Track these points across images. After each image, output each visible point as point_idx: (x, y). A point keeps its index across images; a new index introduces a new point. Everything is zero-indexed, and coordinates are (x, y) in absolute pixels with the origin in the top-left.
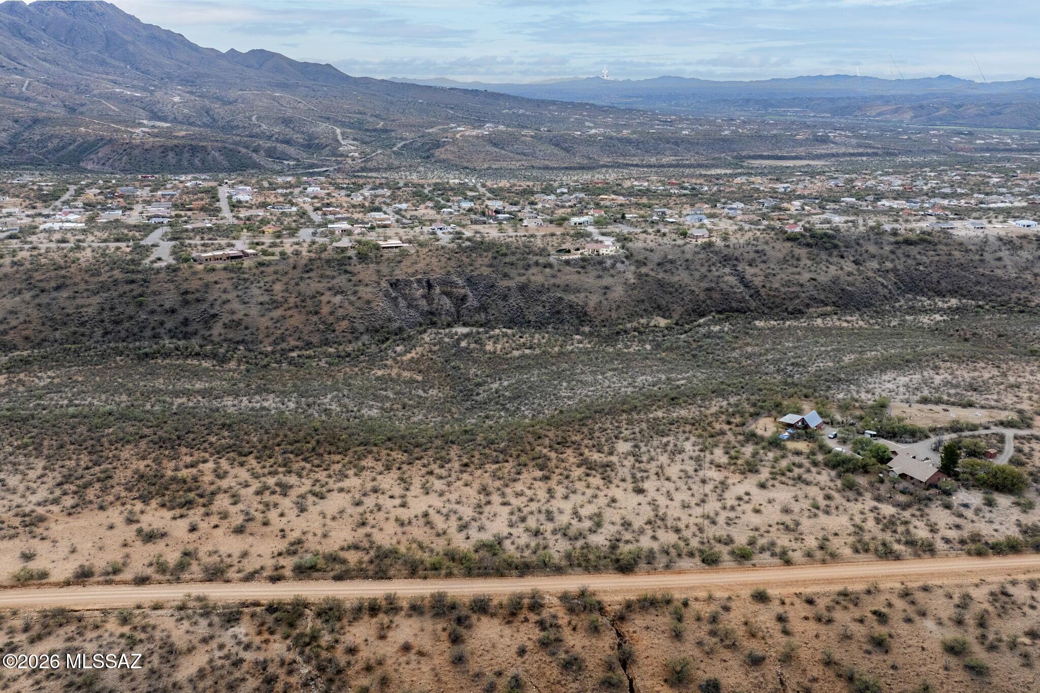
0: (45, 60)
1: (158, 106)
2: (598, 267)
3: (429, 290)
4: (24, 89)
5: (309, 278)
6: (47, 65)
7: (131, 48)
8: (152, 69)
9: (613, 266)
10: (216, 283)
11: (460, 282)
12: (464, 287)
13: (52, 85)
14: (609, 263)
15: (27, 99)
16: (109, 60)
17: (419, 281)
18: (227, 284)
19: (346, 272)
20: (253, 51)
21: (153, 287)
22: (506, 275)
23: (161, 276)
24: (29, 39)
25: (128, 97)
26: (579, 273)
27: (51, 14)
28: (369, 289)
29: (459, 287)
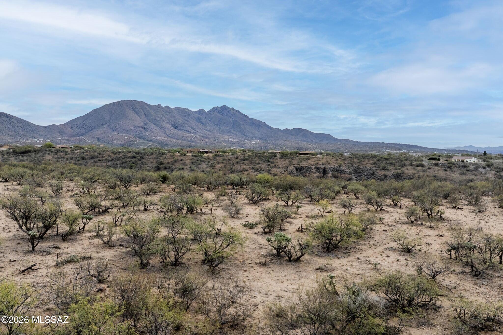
0: (206, 130)
1: (245, 145)
2: (463, 169)
3: (324, 174)
4: (192, 138)
5: (243, 163)
6: (206, 131)
7: (242, 127)
8: (249, 135)
9: (476, 169)
10: (181, 160)
11: (348, 171)
12: (350, 173)
13: (204, 137)
14: (472, 167)
15: (193, 142)
16: (232, 131)
17: (317, 169)
18: (188, 162)
19: (269, 161)
20: (295, 129)
21: (144, 160)
22: (384, 168)
23: (152, 156)
24: (203, 123)
25: (234, 142)
26: (446, 170)
27: (214, 114)
28: (280, 170)
29: (347, 174)
